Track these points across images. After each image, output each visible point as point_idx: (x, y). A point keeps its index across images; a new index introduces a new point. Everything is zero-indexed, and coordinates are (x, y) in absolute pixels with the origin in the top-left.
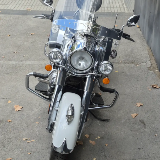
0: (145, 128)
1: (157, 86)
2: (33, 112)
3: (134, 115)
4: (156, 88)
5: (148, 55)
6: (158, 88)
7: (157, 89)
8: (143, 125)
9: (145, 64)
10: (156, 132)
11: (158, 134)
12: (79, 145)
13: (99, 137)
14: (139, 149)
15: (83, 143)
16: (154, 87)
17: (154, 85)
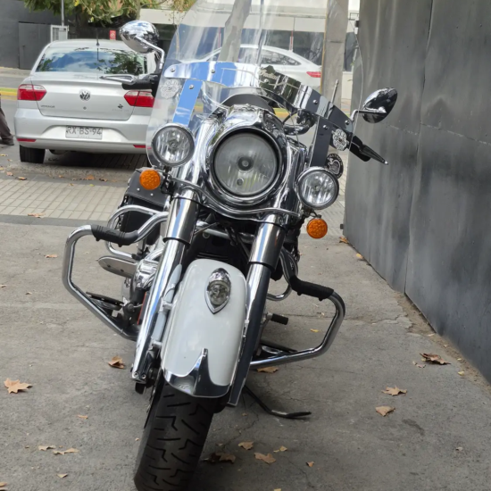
0: (422, 434)
1: (440, 359)
2: (68, 396)
3: (383, 410)
4: (439, 363)
5: (401, 308)
6: (445, 364)
7: (440, 366)
8: (414, 429)
9: (395, 322)
10: (458, 444)
11: (464, 447)
12: (225, 461)
13: (283, 449)
14: (414, 474)
15: (234, 458)
16: (432, 359)
17: (433, 356)
